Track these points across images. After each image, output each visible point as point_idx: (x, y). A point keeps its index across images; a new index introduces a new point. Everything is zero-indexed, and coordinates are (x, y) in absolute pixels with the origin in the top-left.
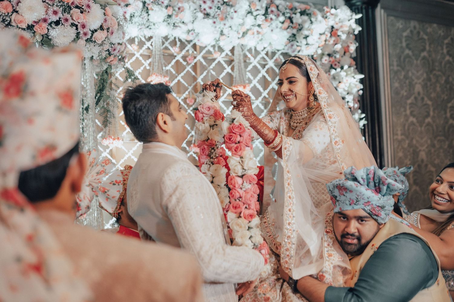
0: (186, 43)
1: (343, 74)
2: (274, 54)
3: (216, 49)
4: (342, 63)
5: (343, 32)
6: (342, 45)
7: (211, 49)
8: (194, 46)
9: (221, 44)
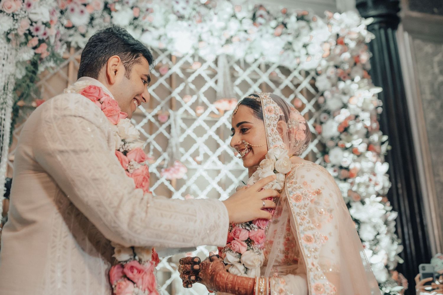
0: (159, 52)
1: (354, 86)
2: (268, 66)
3: (196, 59)
4: (352, 74)
5: (352, 39)
6: (351, 54)
7: (190, 60)
8: (170, 57)
9: (202, 53)
